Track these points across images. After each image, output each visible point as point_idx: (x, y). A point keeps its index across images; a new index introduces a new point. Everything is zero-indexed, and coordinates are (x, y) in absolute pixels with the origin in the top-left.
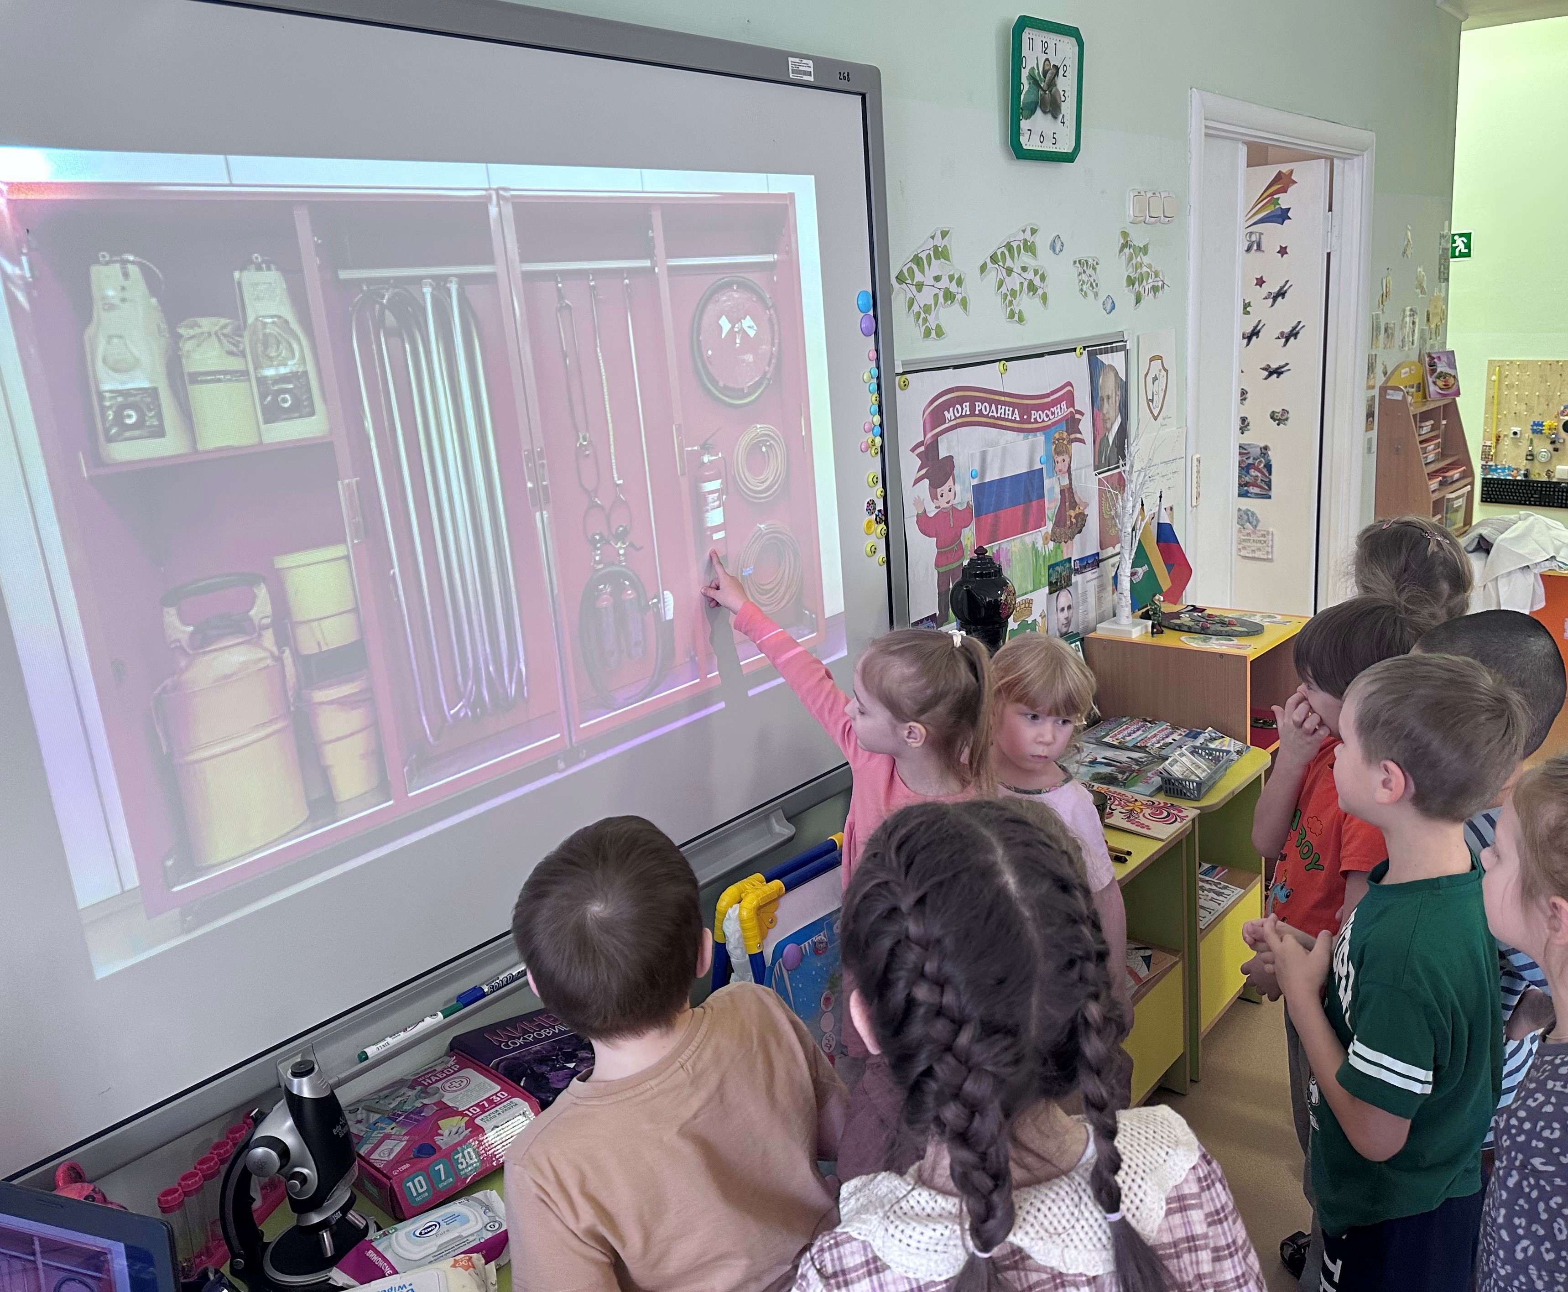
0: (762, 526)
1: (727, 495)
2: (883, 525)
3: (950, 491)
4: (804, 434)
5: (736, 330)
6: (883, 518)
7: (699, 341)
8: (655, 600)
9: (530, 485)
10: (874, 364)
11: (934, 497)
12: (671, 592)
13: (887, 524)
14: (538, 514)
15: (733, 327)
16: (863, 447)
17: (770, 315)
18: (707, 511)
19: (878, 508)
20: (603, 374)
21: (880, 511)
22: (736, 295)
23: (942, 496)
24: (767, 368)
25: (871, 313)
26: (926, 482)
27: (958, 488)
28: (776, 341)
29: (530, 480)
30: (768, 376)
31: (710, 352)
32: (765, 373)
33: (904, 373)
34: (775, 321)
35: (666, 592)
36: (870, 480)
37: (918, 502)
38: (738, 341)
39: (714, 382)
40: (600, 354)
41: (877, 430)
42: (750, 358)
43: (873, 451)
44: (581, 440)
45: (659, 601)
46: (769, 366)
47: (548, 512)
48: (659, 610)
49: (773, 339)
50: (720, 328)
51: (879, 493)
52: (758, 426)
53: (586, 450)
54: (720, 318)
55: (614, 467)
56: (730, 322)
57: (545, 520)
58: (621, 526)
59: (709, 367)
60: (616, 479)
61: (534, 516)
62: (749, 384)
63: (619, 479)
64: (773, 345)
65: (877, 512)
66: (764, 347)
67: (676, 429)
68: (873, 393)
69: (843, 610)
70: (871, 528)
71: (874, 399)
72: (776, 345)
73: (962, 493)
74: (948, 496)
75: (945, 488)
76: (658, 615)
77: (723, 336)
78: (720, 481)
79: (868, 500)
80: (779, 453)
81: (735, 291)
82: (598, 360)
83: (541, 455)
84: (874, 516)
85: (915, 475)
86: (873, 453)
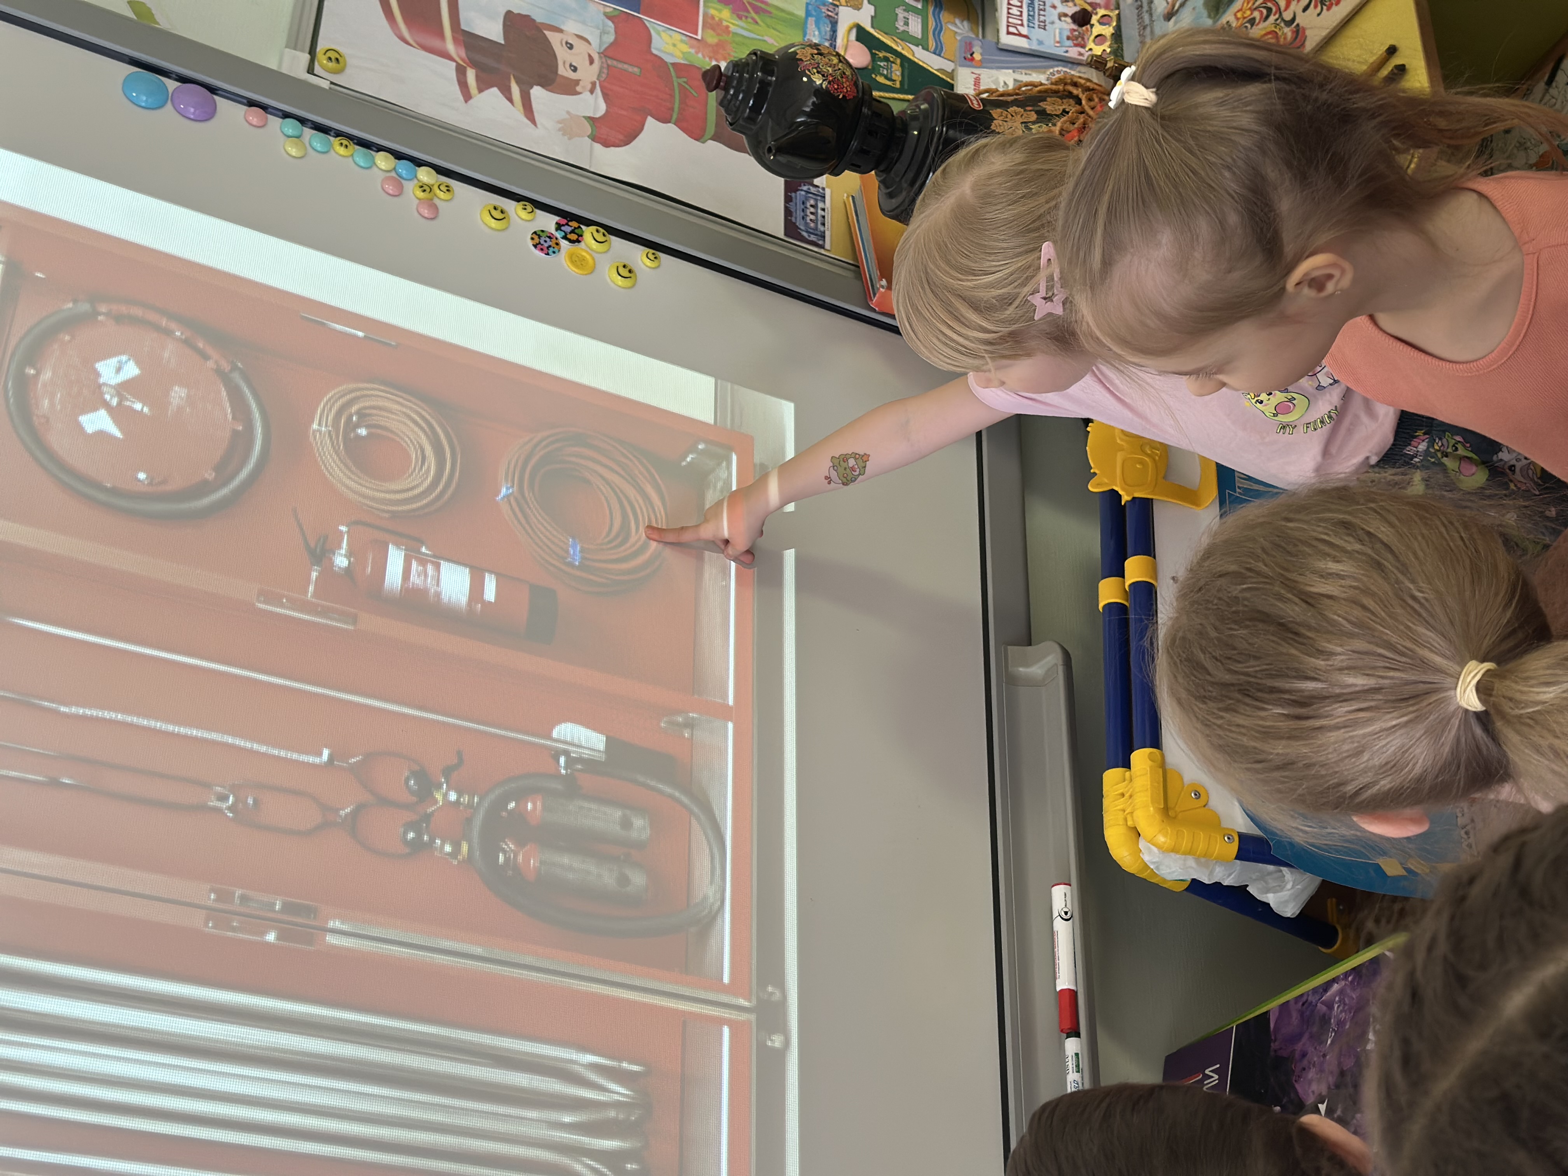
0: (504, 491)
1: (422, 543)
2: (588, 232)
3: (571, 47)
4: (361, 334)
5: (114, 402)
6: (574, 224)
7: (114, 491)
8: (562, 760)
9: (271, 937)
10: (275, 122)
11: (570, 88)
12: (560, 722)
13: (589, 223)
14: (331, 939)
15: (107, 405)
16: (426, 213)
17: (108, 314)
18: (438, 595)
19: (552, 228)
20: (113, 715)
21: (559, 227)
22: (47, 375)
23: (575, 69)
24: (210, 364)
25: (172, 85)
26: (537, 92)
27: (571, 27)
28: (164, 322)
29: (264, 933)
30: (226, 366)
31: (142, 476)
32: (219, 372)
33: (312, 52)
34: (123, 309)
35: (555, 734)
36: (493, 223)
37: (567, 128)
38: (138, 406)
39: (202, 488)
40: (74, 710)
41: (404, 167)
42: (178, 394)
43: (441, 195)
44: (224, 806)
45: (566, 753)
46: (206, 357)
47: (334, 917)
48: (580, 760)
49: (157, 328)
50: (101, 435)
51: (524, 214)
52: (315, 426)
53: (245, 803)
54: (80, 428)
55: (295, 756)
56: (95, 409)
57: (345, 927)
58: (407, 780)
59: (168, 488)
60: (317, 760)
61: (334, 947)
62: (230, 417)
63: (320, 754)
64: (168, 333)
65: (559, 235)
66: (166, 355)
67: (265, 602)
68: (331, 146)
69: (711, 380)
70: (584, 259)
71: (342, 151)
72: (173, 326)
73: (584, 23)
74: (578, 57)
75: (561, 53)
76: (590, 765)
77: (118, 434)
78: (392, 549)
79: (530, 243)
80: (380, 403)
81: (38, 373)
82: (84, 717)
83: (224, 896)
84: (564, 243)
85: (517, 112)
86: (446, 196)
